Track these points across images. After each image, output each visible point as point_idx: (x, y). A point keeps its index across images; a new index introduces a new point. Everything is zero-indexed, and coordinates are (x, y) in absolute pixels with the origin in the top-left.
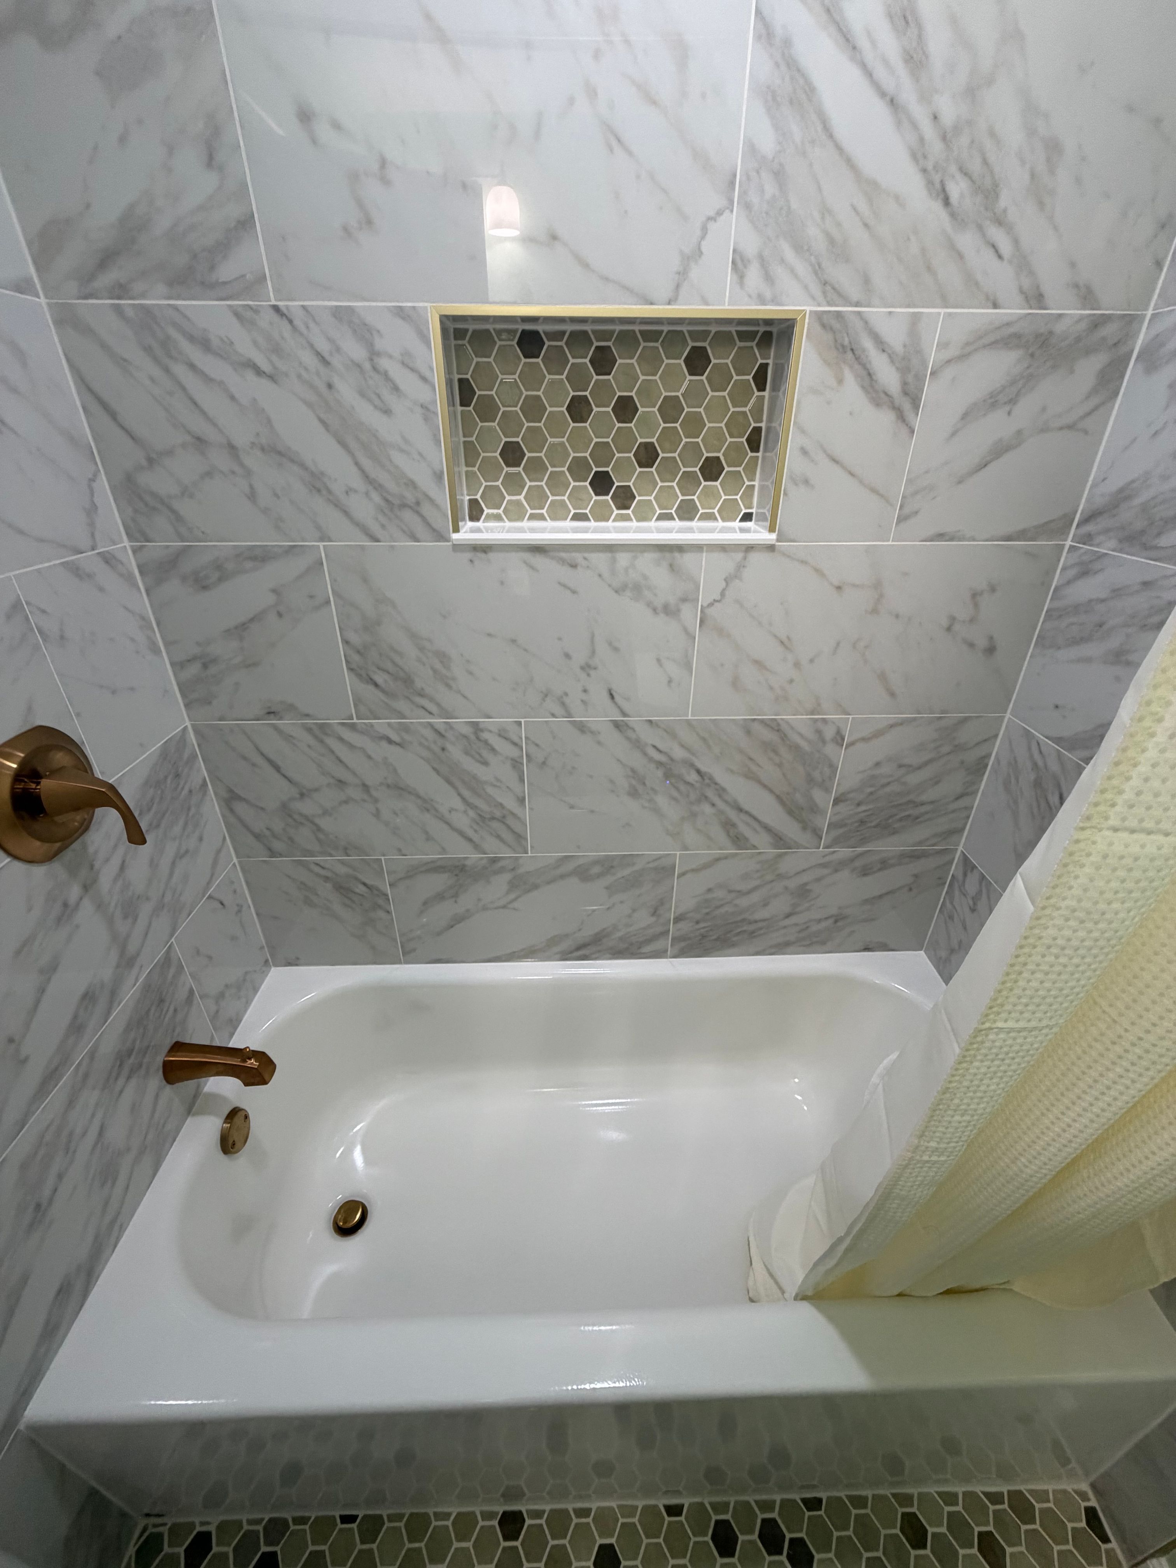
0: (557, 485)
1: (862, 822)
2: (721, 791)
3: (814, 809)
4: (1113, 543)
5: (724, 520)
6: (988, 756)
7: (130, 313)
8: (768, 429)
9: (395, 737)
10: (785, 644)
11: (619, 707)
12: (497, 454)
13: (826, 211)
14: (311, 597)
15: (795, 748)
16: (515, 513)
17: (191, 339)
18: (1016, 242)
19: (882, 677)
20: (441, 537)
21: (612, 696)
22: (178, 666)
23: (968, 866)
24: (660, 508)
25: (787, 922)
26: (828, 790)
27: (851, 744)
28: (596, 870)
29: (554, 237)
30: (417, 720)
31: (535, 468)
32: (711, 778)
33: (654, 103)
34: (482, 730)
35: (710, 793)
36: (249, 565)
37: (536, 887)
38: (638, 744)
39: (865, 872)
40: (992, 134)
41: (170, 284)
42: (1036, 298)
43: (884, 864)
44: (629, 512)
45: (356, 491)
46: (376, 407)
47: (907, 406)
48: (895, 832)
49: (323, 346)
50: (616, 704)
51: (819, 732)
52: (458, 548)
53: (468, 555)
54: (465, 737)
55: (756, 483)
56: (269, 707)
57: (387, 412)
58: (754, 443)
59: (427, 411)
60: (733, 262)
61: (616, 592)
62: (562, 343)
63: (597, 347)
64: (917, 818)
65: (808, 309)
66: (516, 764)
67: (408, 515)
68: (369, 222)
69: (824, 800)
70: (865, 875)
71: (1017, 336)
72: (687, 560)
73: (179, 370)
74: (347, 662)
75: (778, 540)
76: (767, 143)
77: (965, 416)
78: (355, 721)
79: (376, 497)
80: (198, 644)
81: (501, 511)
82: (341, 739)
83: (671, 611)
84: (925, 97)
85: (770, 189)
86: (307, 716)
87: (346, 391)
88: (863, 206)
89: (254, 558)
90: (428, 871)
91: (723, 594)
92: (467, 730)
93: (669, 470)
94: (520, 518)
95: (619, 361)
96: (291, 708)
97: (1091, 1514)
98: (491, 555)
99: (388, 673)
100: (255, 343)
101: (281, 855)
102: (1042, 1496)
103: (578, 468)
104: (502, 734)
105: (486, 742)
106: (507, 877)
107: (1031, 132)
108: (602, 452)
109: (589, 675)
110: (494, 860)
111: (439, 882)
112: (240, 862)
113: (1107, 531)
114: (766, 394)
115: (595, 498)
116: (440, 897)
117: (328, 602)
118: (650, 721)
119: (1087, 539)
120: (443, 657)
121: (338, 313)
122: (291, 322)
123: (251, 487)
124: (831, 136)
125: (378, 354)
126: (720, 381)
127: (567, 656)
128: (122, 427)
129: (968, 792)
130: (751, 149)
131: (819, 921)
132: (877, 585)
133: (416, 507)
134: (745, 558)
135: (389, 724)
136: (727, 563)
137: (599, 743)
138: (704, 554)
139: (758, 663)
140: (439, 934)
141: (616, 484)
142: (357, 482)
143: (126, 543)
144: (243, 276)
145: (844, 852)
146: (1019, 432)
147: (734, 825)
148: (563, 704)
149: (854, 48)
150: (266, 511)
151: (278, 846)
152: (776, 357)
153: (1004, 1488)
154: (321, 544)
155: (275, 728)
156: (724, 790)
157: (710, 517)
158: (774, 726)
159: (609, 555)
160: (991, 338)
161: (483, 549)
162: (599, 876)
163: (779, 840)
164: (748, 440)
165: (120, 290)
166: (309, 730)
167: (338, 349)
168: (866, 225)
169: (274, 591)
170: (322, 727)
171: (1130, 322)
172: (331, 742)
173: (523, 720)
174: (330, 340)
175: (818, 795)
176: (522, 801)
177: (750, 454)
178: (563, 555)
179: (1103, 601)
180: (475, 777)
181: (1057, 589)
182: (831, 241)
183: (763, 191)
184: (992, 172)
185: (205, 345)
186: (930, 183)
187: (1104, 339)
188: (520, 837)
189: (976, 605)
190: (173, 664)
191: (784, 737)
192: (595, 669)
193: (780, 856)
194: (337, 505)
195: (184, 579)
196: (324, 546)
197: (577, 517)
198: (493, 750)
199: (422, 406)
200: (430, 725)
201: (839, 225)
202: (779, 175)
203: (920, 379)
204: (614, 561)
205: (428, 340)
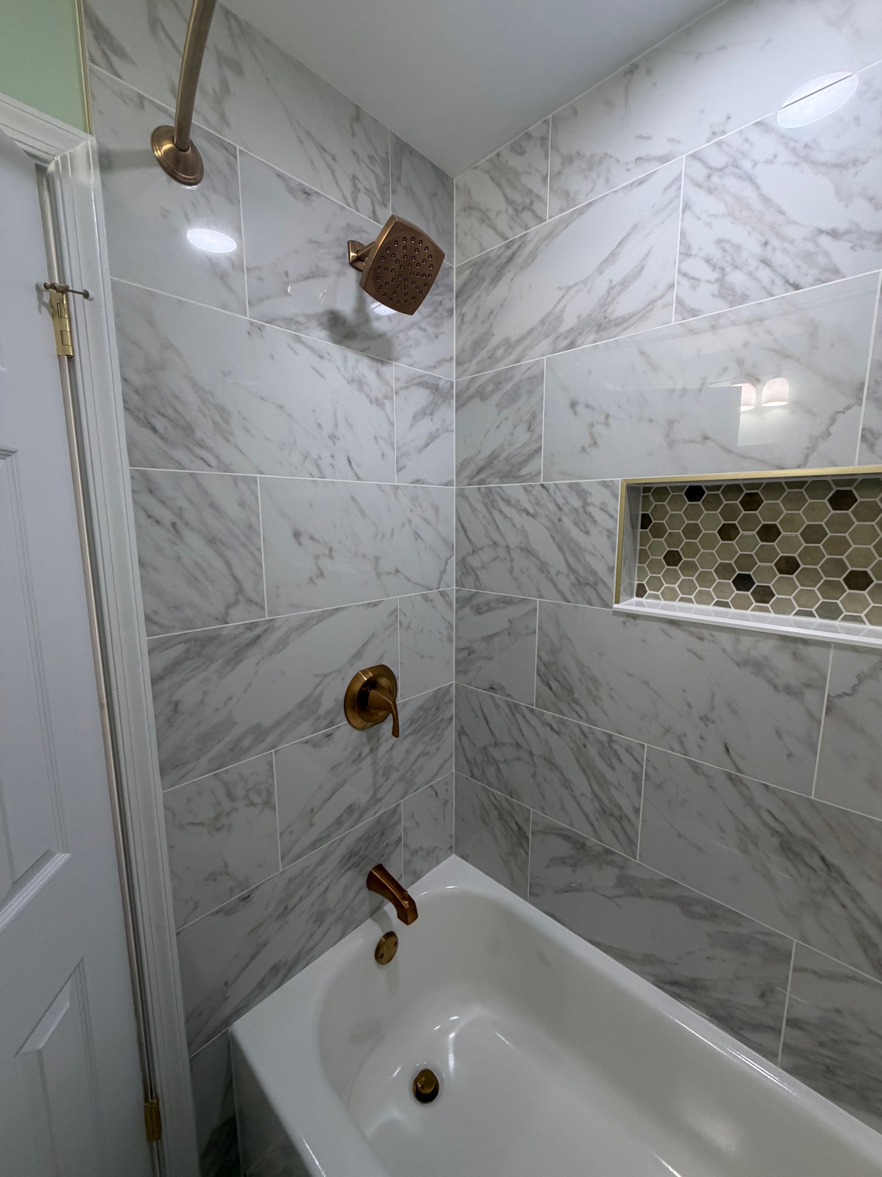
0: (704, 579)
7: (483, 490)
9: (555, 726)
11: (733, 762)
12: (662, 558)
14: (527, 628)
16: (670, 595)
20: (607, 605)
21: (728, 751)
22: (458, 650)
24: (799, 606)
28: (699, 909)
29: (706, 438)
30: (571, 719)
31: (690, 568)
32: (841, 875)
34: (614, 742)
36: (502, 605)
37: (639, 894)
38: (750, 802)
44: (768, 605)
45: (562, 573)
49: (560, 501)
50: (731, 758)
52: (616, 613)
53: (622, 619)
54: (601, 743)
56: (492, 685)
57: (587, 533)
59: (610, 533)
60: (863, 437)
61: (738, 665)
62: (719, 492)
63: (747, 494)
66: (636, 778)
68: (595, 443)
72: (814, 653)
74: (538, 670)
78: (534, 707)
79: (572, 577)
80: (469, 641)
81: (659, 593)
82: (524, 717)
83: (793, 692)
86: (509, 696)
89: (504, 602)
90: (558, 835)
91: (854, 689)
92: (604, 738)
93: (811, 577)
94: (673, 599)
95: (765, 502)
96: (503, 688)
98: (639, 622)
99: (560, 683)
101: (476, 779)
103: (723, 571)
104: (629, 749)
105: (616, 752)
106: (617, 872)
108: (746, 561)
109: (706, 726)
110: (608, 852)
111: (564, 848)
112: (456, 773)
115: (736, 592)
116: (563, 861)
118: (766, 786)
120: (595, 681)
122: (548, 491)
123: (512, 567)
125: (588, 504)
126: (869, 514)
127: (689, 705)
128: (468, 537)
133: (594, 586)
135: (554, 717)
136: (860, 664)
137: (711, 787)
138: (832, 651)
140: (557, 892)
141: (757, 584)
142: (564, 569)
143: (454, 587)
144: (531, 472)
148: (682, 743)
150: (515, 579)
151: (476, 772)
155: (492, 698)
156: (858, 894)
157: (854, 619)
159: (733, 636)
161: (634, 617)
162: (702, 917)
165: (482, 482)
166: (509, 705)
167: (568, 503)
169: (510, 621)
170: (516, 705)
172: (519, 717)
173: (646, 745)
174: (565, 498)
176: (637, 811)
178: (693, 629)
180: (603, 776)
185: (508, 502)
188: (631, 842)
190: (456, 649)
192: (713, 722)
194: (551, 580)
195: (472, 607)
196: (539, 601)
197: (718, 604)
198: (620, 760)
199: (608, 531)
200: (580, 726)
205: (615, 496)
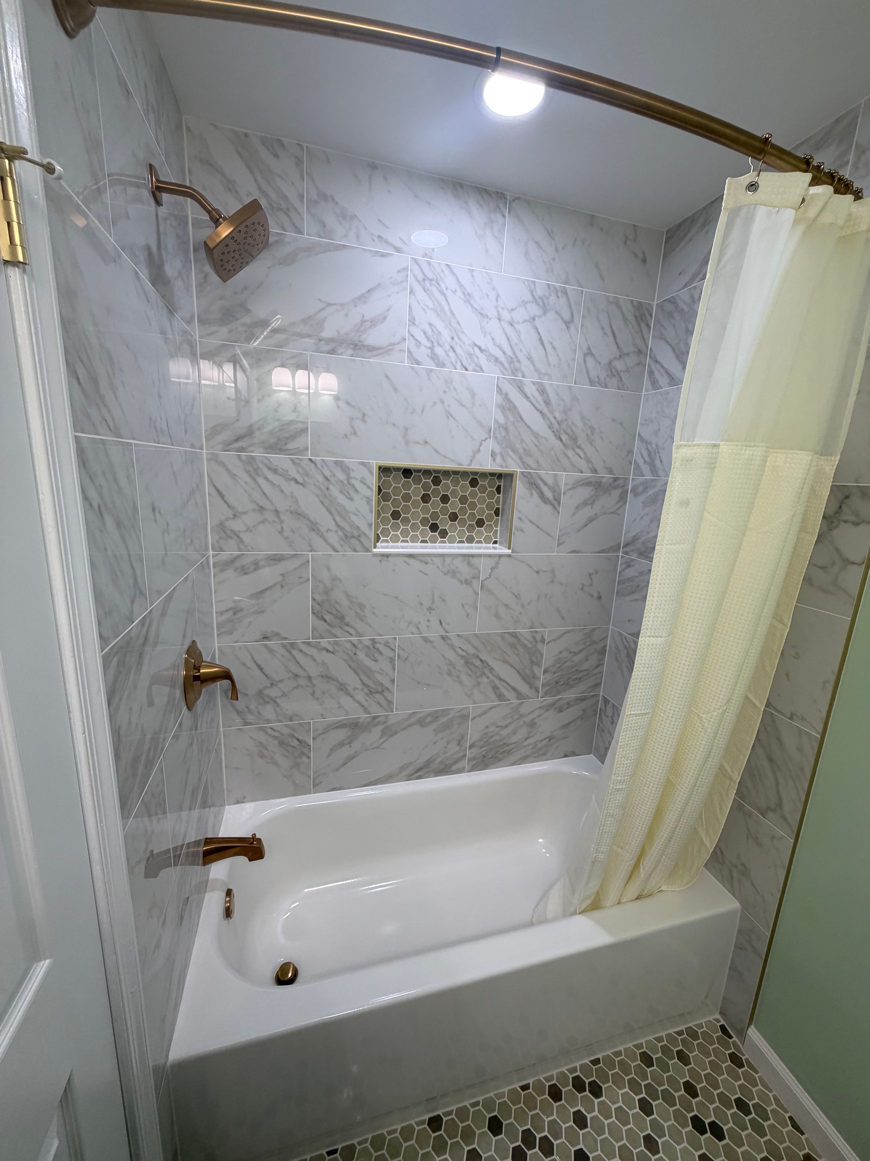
0: (414, 527)
1: (557, 682)
2: (492, 670)
3: (535, 677)
4: (636, 555)
5: (486, 543)
6: (605, 646)
7: (244, 458)
8: (503, 509)
9: (330, 648)
10: (517, 596)
11: (444, 629)
12: (389, 515)
13: (522, 441)
14: (300, 578)
15: (524, 646)
16: (395, 539)
17: (269, 468)
18: (585, 453)
19: (558, 611)
20: (368, 550)
21: (441, 623)
22: (220, 613)
23: (606, 701)
24: (459, 538)
25: (526, 743)
26: (540, 666)
27: (549, 642)
28: (429, 719)
29: (426, 443)
30: (343, 639)
31: (406, 521)
32: (487, 663)
33: (463, 406)
34: (376, 643)
35: (486, 671)
36: (272, 562)
37: (396, 733)
38: (452, 647)
39: (560, 710)
40: (573, 423)
41: (266, 448)
42: (595, 471)
43: (569, 705)
44: (446, 539)
45: (331, 531)
46: (346, 497)
47: (556, 504)
48: (572, 687)
49: (328, 474)
50: (443, 627)
51: (534, 638)
52: (375, 555)
53: (380, 558)
54: (367, 647)
55: (498, 529)
56: (265, 635)
58: (497, 513)
59: (369, 500)
60: (491, 454)
61: (445, 574)
62: (420, 474)
63: (434, 476)
64: (580, 679)
65: (518, 470)
66: (392, 660)
67: (354, 541)
68: (355, 433)
69: (539, 671)
70: (561, 711)
71: (591, 482)
72: (475, 561)
73: (261, 481)
74: (312, 609)
75: (512, 553)
76: (501, 420)
77: (577, 508)
78: (311, 640)
79: (340, 533)
80: (234, 602)
81: (388, 539)
82: (301, 651)
83: (467, 582)
84: (552, 412)
85: (503, 433)
86: (285, 639)
87: (334, 491)
88: (534, 440)
89: (274, 560)
90: (336, 728)
91: (490, 575)
92: (368, 643)
93: (463, 523)
94: (397, 542)
95: (443, 481)
96: (277, 634)
97: (722, 1027)
98: (390, 559)
99: (332, 614)
100: (298, 472)
101: (250, 724)
102: (700, 1026)
103: (424, 521)
104: (387, 645)
105: (378, 650)
106: (380, 728)
107: (585, 424)
108: (435, 516)
109: (430, 613)
110: (375, 718)
111: (341, 734)
112: (225, 730)
113: (633, 550)
114: (501, 495)
115: (431, 533)
116: (342, 744)
117: (309, 580)
118: (458, 635)
119: (626, 553)
120: (362, 606)
121: (336, 463)
122: (315, 464)
123: (282, 528)
124: (523, 420)
125: (351, 478)
126: (483, 490)
127: (421, 604)
128: (226, 502)
129: (600, 665)
130: (496, 421)
131: (541, 741)
132: (552, 571)
133: (358, 538)
134: (499, 560)
135: (329, 642)
136: (492, 562)
137: (434, 647)
138: (481, 559)
139: (506, 606)
140: (337, 770)
141: (440, 528)
142: (333, 527)
143: (211, 552)
144: (299, 448)
145: (550, 700)
146: (596, 514)
147: (498, 688)
148: (418, 628)
149: (528, 397)
151: (250, 718)
152: (504, 483)
153: (683, 1028)
154: (310, 553)
155: (266, 646)
156: (493, 669)
157: (480, 542)
158: (513, 635)
159: (442, 558)
160: (581, 483)
161: (387, 556)
162: (431, 722)
163: (520, 695)
164: (494, 512)
165: (242, 449)
166: (284, 646)
167: (334, 475)
168: (536, 446)
169: (282, 575)
170: (292, 645)
171: (626, 479)
172: (295, 652)
173: (397, 637)
174: (331, 472)
175: (536, 669)
176: (393, 681)
177: (496, 518)
178: (422, 558)
179: (637, 577)
180: (370, 669)
181: (620, 572)
182: (524, 449)
183: (501, 434)
184: (574, 433)
186: (556, 436)
187: (618, 485)
188: (390, 703)
189: (591, 579)
190: (217, 613)
191: (519, 641)
192: (434, 610)
193: (521, 704)
194: (322, 536)
195: (236, 570)
196: (312, 554)
197: (422, 542)
198: (381, 653)
200: (351, 641)
201: (527, 445)
202: (506, 429)
203: (560, 495)
204: (444, 561)
205: (372, 473)
